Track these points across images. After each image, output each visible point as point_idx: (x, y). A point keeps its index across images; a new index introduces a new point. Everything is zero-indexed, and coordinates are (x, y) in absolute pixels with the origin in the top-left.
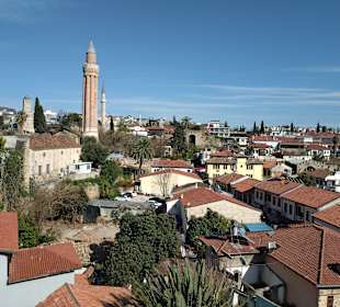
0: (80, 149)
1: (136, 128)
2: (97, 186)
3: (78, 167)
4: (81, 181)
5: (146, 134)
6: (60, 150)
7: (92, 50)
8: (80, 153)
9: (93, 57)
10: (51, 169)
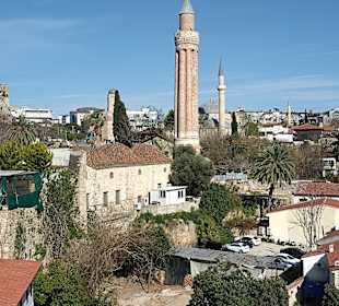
0: (168, 166)
1: (275, 129)
2: (192, 224)
3: (163, 194)
4: (167, 216)
5: (290, 138)
6: (137, 168)
7: (188, 9)
8: (169, 172)
9: (189, 19)
10: (123, 196)
